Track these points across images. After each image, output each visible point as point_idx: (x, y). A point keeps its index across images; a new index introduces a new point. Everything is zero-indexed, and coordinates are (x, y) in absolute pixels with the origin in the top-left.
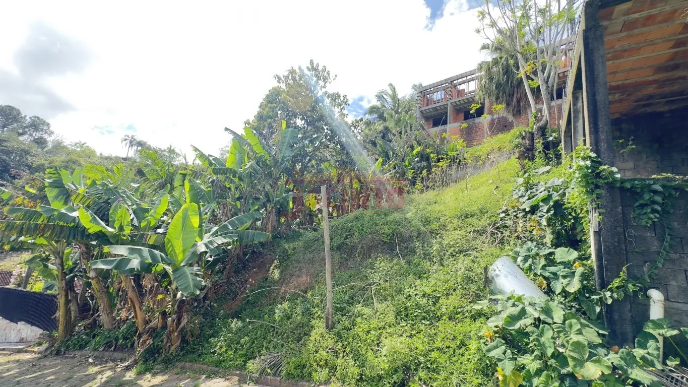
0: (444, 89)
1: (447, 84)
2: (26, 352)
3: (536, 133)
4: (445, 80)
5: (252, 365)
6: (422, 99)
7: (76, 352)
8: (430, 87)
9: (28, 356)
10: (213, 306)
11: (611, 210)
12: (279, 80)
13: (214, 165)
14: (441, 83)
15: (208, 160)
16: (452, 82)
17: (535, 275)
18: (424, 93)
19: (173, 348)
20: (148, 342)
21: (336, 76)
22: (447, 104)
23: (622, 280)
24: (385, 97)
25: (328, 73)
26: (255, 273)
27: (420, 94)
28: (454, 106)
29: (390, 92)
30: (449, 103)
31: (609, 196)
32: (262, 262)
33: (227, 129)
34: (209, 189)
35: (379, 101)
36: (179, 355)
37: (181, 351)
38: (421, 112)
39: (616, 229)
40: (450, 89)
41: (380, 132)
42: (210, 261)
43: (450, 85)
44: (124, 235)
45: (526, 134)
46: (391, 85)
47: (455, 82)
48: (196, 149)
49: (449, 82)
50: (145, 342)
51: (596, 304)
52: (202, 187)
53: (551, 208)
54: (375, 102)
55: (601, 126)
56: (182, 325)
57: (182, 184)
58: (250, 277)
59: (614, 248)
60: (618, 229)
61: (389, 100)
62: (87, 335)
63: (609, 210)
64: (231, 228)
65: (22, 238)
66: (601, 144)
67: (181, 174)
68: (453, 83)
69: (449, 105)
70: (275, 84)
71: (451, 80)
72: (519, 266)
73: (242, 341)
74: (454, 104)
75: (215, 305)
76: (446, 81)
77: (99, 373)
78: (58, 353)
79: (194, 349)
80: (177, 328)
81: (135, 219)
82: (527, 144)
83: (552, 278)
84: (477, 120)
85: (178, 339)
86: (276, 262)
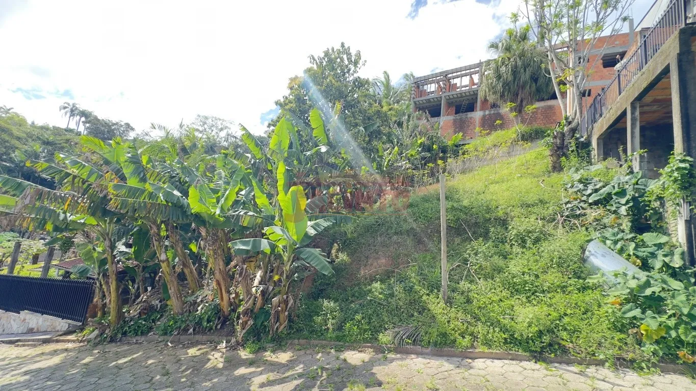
0: (438, 82)
1: (442, 77)
3: (568, 133)
5: (385, 338)
6: (416, 90)
8: (425, 78)
12: (313, 60)
14: (436, 75)
15: (254, 141)
17: (629, 255)
18: (418, 84)
20: (249, 323)
21: (366, 61)
22: (441, 97)
24: (379, 84)
27: (414, 85)
28: (447, 99)
29: (383, 80)
30: (443, 96)
34: (249, 171)
36: (290, 333)
37: (291, 329)
38: (415, 102)
40: (443, 82)
43: (445, 79)
44: (221, 216)
45: (557, 134)
46: (385, 72)
47: (449, 76)
48: (244, 129)
49: (444, 75)
53: (630, 200)
57: (224, 164)
61: (382, 88)
64: (311, 212)
65: (72, 218)
67: (224, 153)
68: (447, 77)
69: (443, 98)
70: (309, 64)
71: (446, 74)
72: (610, 248)
74: (448, 97)
76: (441, 74)
79: (300, 327)
82: (558, 143)
83: (650, 257)
84: (470, 115)
85: (286, 319)
86: (336, 245)
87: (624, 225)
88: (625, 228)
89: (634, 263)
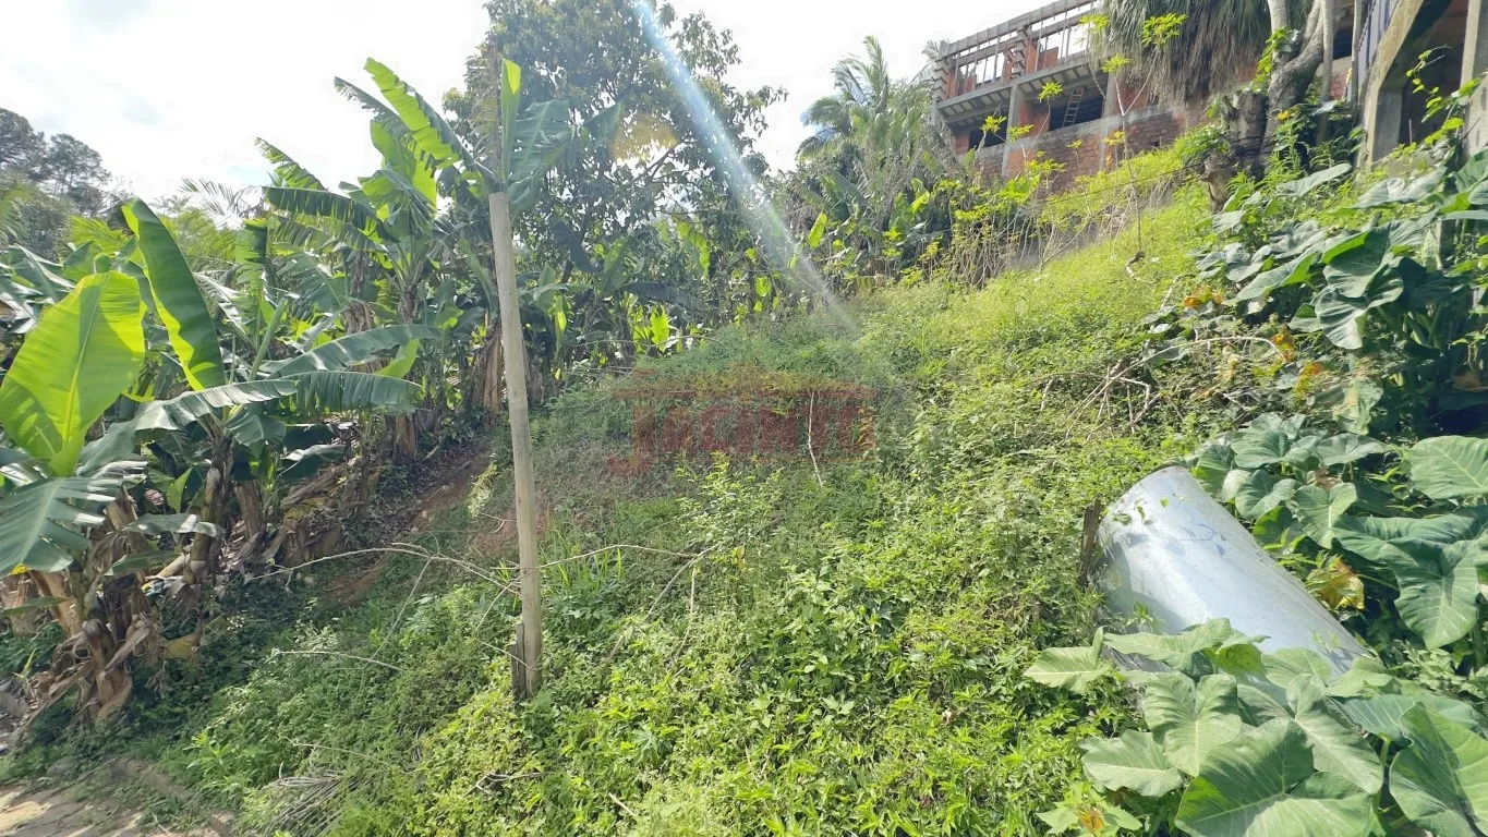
0: (1005, 48)
1: (1014, 34)
3: (1278, 95)
4: (1011, 22)
5: (261, 804)
6: (947, 79)
8: (970, 43)
14: (999, 31)
16: (1026, 27)
18: (950, 60)
19: (103, 713)
22: (1009, 89)
24: (855, 73)
26: (445, 495)
27: (942, 64)
28: (1027, 94)
29: (868, 62)
30: (1014, 85)
32: (467, 467)
33: (341, 84)
34: (340, 274)
35: (840, 85)
36: (114, 736)
37: (129, 722)
38: (942, 111)
40: (1020, 47)
41: (835, 160)
42: (292, 462)
43: (1021, 37)
45: (1241, 102)
46: (870, 40)
47: (1036, 27)
48: (276, 154)
49: (1021, 28)
52: (325, 269)
54: (830, 90)
56: (126, 648)
57: (255, 255)
58: (425, 506)
61: (865, 82)
64: (321, 368)
68: (1028, 31)
69: (1015, 88)
71: (1024, 23)
72: (1231, 508)
74: (1027, 89)
75: (309, 580)
76: (1011, 26)
79: (174, 717)
82: (1242, 136)
84: (1085, 129)
85: (116, 689)
86: (492, 468)
87: (1351, 398)
88: (1354, 414)
89: (1328, 596)
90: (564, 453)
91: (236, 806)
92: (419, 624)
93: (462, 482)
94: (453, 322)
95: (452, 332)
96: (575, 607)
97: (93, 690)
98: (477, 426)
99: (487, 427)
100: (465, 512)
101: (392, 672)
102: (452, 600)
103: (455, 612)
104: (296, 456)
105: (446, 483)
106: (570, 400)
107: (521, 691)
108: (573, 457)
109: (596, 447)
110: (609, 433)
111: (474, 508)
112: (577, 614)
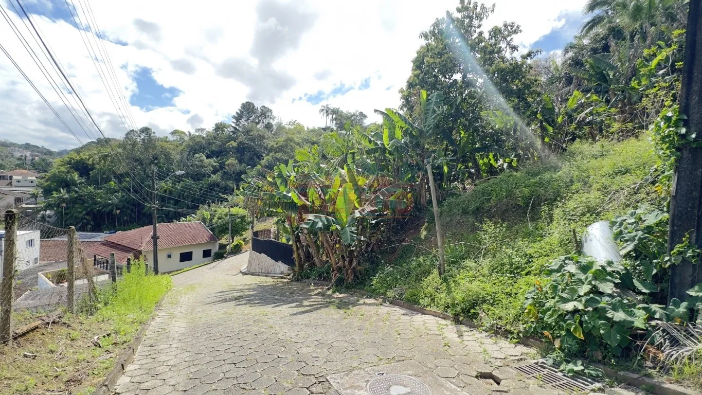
2: (284, 278)
5: (390, 293)
7: (306, 280)
9: (285, 280)
10: (379, 258)
11: (691, 173)
12: (426, 37)
13: (373, 142)
15: (367, 138)
19: (350, 280)
20: (337, 275)
21: (494, 5)
23: (685, 246)
25: (483, 7)
26: (411, 233)
31: (692, 157)
32: (418, 224)
33: (376, 111)
34: (373, 162)
36: (353, 284)
37: (354, 282)
39: (691, 193)
42: (373, 223)
44: (316, 207)
50: (335, 274)
51: (655, 267)
52: (368, 161)
55: (696, 74)
56: (353, 266)
57: (352, 161)
58: (407, 236)
59: (686, 213)
60: (694, 193)
62: (310, 270)
63: (688, 173)
64: (382, 198)
65: (271, 209)
66: (693, 96)
67: (351, 153)
70: (423, 42)
72: (612, 230)
73: (388, 279)
75: (379, 257)
77: (316, 289)
78: (298, 280)
79: (362, 282)
80: (350, 267)
81: (322, 194)
85: (352, 275)
86: (426, 224)
90: (449, 219)
91: (385, 294)
92: (414, 263)
93: (417, 229)
94: (410, 176)
95: (409, 180)
96: (452, 258)
97: (347, 274)
98: (419, 210)
99: (422, 211)
100: (420, 238)
101: (410, 273)
102: (421, 259)
103: (422, 261)
104: (373, 222)
105: (412, 230)
106: (449, 201)
107: (440, 274)
108: (451, 220)
109: (458, 217)
110: (462, 212)
111: (423, 236)
112: (453, 259)
